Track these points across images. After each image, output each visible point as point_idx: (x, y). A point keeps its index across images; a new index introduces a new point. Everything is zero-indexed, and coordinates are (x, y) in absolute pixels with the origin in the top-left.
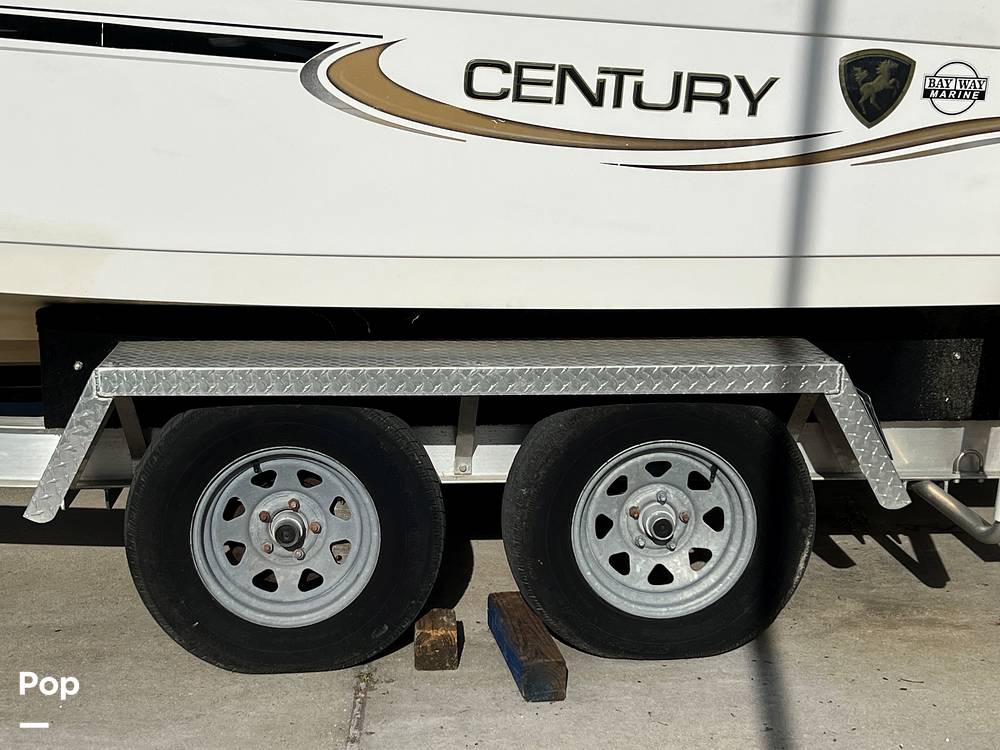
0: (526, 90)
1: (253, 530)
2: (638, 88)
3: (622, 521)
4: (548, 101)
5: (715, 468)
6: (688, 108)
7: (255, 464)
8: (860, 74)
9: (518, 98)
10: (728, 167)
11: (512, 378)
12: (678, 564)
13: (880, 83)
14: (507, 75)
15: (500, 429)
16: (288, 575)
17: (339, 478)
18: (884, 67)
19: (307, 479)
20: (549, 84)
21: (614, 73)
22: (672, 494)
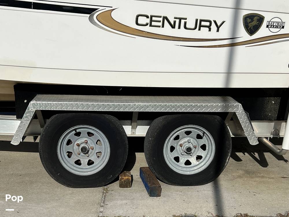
0: (153, 23)
1: (75, 148)
2: (185, 23)
3: (178, 148)
4: (160, 27)
5: (204, 133)
6: (199, 29)
7: (75, 130)
8: (249, 20)
9: (151, 25)
10: (210, 47)
11: (148, 107)
12: (193, 160)
13: (255, 23)
14: (148, 19)
15: (144, 121)
16: (84, 161)
17: (99, 134)
18: (255, 18)
19: (90, 134)
20: (160, 21)
21: (179, 19)
22: (192, 140)
